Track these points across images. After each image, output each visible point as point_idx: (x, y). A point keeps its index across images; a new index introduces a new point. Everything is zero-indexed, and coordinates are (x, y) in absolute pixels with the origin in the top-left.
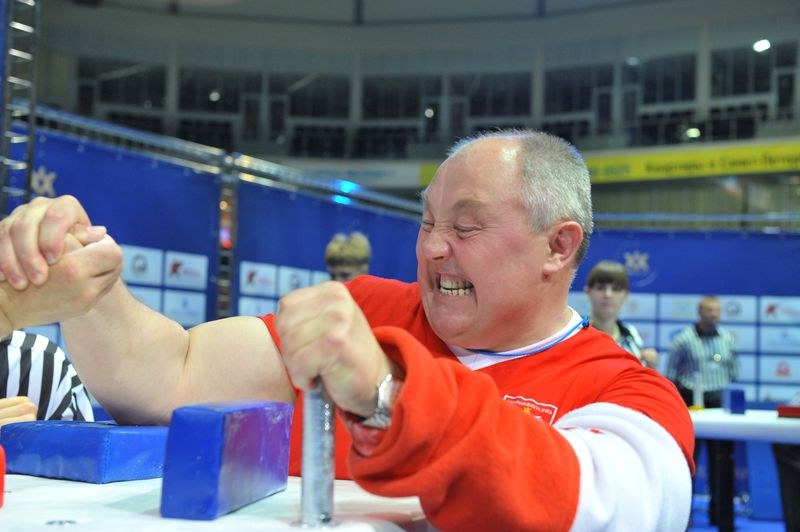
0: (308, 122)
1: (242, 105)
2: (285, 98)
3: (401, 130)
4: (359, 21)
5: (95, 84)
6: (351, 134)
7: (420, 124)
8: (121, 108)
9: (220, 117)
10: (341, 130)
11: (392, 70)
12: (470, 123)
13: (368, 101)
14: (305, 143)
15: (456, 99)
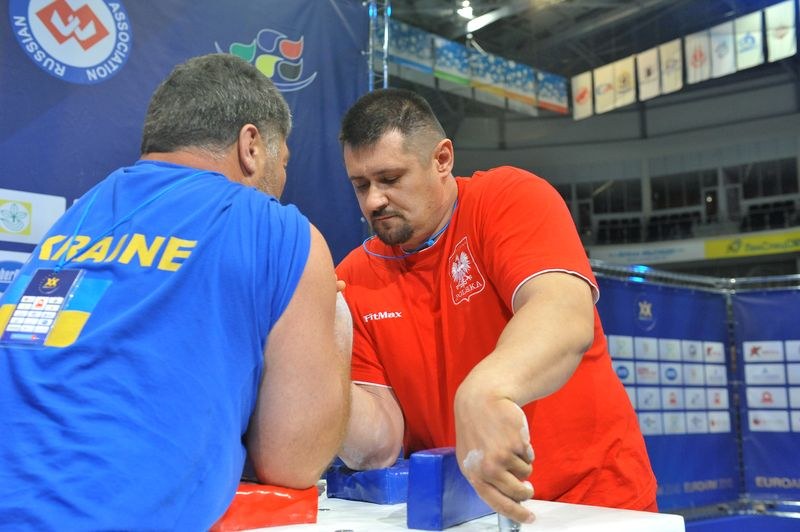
0: (609, 217)
2: (590, 201)
3: (686, 215)
4: (644, 136)
6: (644, 223)
7: (701, 209)
10: (636, 221)
11: (675, 169)
12: (745, 204)
13: (656, 196)
14: (608, 233)
15: (731, 186)
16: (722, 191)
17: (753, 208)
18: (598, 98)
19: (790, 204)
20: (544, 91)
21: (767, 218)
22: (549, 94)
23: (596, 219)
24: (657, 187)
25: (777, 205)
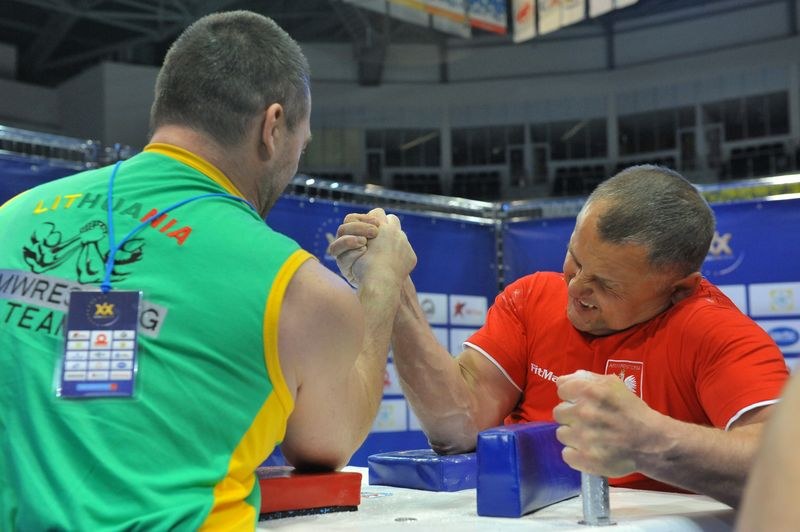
0: (568, 164)
1: (508, 155)
2: (547, 146)
4: (611, 66)
5: (382, 152)
7: (676, 154)
8: (404, 170)
9: (489, 168)
10: (599, 169)
11: (646, 106)
12: (727, 147)
13: (625, 138)
14: (565, 183)
15: (712, 126)
16: (700, 131)
17: (735, 152)
18: (542, 14)
19: (779, 146)
20: (476, 6)
21: (750, 163)
22: (483, 10)
23: (553, 166)
24: (625, 127)
25: (764, 148)
